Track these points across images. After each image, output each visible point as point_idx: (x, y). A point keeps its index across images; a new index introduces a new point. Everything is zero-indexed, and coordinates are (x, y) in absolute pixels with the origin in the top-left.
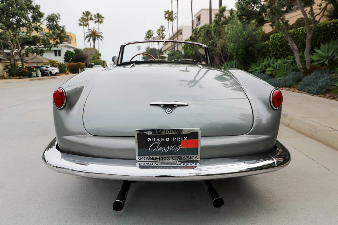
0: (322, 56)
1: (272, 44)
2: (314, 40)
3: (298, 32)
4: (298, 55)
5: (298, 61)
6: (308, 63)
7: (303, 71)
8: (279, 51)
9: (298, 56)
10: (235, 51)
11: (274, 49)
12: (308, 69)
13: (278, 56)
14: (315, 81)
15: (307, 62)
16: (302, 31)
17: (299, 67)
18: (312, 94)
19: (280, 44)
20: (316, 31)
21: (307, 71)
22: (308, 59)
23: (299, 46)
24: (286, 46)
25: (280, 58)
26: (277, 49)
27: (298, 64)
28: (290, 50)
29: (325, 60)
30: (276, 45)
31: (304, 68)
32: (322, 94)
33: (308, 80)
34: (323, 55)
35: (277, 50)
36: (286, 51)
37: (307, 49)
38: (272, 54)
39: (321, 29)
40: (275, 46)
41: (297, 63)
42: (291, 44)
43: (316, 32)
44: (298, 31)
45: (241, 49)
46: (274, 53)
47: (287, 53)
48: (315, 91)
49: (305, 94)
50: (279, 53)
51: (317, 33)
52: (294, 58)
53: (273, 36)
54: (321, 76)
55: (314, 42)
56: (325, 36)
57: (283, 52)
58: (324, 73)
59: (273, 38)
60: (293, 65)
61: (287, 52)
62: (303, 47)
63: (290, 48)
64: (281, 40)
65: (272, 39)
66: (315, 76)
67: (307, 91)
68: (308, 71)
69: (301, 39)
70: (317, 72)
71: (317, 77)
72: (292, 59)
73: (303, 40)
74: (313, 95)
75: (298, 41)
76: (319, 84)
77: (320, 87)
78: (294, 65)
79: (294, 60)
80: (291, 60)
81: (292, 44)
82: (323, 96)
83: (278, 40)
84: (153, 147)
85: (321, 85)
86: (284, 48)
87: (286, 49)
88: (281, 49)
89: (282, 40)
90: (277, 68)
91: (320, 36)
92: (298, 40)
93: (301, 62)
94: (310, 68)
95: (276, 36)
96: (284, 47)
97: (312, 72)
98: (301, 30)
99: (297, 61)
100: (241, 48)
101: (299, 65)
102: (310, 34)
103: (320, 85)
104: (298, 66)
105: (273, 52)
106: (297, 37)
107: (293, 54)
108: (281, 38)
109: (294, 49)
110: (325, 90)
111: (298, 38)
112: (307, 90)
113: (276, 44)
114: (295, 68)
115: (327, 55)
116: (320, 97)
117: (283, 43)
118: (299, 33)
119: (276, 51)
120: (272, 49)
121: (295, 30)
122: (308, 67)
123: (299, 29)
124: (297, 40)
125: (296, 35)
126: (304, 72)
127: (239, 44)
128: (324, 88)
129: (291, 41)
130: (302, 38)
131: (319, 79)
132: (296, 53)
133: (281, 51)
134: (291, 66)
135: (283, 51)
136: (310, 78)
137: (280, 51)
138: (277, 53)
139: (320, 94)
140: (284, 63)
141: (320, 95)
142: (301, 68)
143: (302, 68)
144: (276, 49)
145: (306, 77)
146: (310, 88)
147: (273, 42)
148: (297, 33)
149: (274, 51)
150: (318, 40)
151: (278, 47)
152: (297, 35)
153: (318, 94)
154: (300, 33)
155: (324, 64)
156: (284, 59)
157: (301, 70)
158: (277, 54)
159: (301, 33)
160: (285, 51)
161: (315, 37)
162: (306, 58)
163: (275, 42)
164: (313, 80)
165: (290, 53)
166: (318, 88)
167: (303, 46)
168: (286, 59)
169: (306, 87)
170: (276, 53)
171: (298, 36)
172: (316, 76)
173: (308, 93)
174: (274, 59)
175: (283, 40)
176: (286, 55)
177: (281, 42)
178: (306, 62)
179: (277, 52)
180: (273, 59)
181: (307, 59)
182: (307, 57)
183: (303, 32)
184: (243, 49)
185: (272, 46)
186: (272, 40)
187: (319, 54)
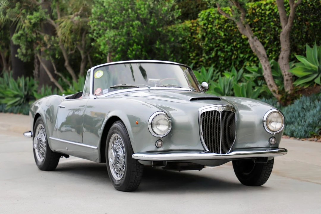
0: (310, 69)
1: (205, 34)
2: (297, 31)
3: (263, 10)
4: (266, 65)
5: (268, 76)
6: (287, 80)
7: (279, 97)
8: (222, 50)
9: (268, 68)
10: (119, 49)
11: (211, 45)
12: (289, 93)
13: (222, 62)
14: (302, 114)
15: (286, 78)
16: (270, 9)
17: (271, 89)
18: (298, 138)
19: (225, 35)
20: (299, 11)
21: (287, 96)
22: (287, 73)
23: (267, 42)
24: (238, 39)
25: (228, 68)
26: (219, 46)
27: (268, 84)
28: (248, 50)
29: (315, 75)
30: (215, 36)
31: (282, 92)
32: (314, 136)
33: (290, 114)
34: (310, 67)
35: (219, 48)
36: (239, 52)
37: (284, 54)
38: (207, 57)
39: (309, 6)
40: (213, 39)
41: (267, 81)
42: (253, 43)
43: (300, 14)
44: (263, 8)
45: (135, 46)
46: (211, 54)
47: (242, 56)
48: (301, 132)
49: (286, 138)
50: (222, 55)
51: (302, 15)
52: (260, 71)
53: (207, 14)
54: (310, 106)
55: (296, 35)
56: (317, 23)
57: (233, 54)
58: (316, 100)
59: (207, 19)
60: (257, 85)
61: (242, 53)
62: (275, 43)
63: (248, 44)
64: (226, 25)
65: (206, 21)
66: (301, 106)
67: (289, 134)
68: (288, 98)
69: (269, 27)
70: (303, 98)
71: (305, 107)
72: (255, 71)
73: (274, 28)
74: (299, 140)
75: (264, 31)
76: (308, 120)
77: (309, 125)
78: (260, 84)
79: (259, 75)
80: (254, 73)
81: (255, 43)
82: (316, 139)
83: (219, 24)
85: (311, 121)
86: (235, 44)
87: (238, 46)
88: (228, 46)
89: (228, 27)
90: (226, 92)
91: (307, 23)
92: (263, 28)
93: (274, 78)
94: (291, 90)
95: (214, 14)
96: (234, 42)
97: (296, 99)
98: (268, 7)
99: (266, 77)
100: (134, 42)
101: (270, 85)
102: (287, 22)
103: (309, 122)
104: (269, 87)
105: (208, 53)
106: (260, 21)
107: (256, 59)
108: (226, 21)
109: (259, 52)
110: (319, 130)
111: (265, 24)
112: (289, 131)
113: (214, 34)
114: (264, 92)
115: (317, 67)
116: (311, 141)
117: (232, 33)
118: (265, 13)
119: (215, 49)
120: (207, 45)
121: (256, 5)
122: (288, 89)
123: (264, 3)
124: (261, 27)
125: (258, 17)
126: (281, 99)
127: (128, 34)
128: (316, 127)
129: (253, 37)
130: (272, 23)
131: (309, 111)
132: (264, 62)
133: (227, 52)
134: (254, 88)
135: (232, 50)
136: (292, 110)
137: (226, 50)
138: (219, 56)
139: (311, 137)
140: (240, 81)
141: (312, 139)
142: (274, 92)
143: (277, 91)
144: (216, 47)
145: (286, 108)
146: (294, 128)
147: (207, 28)
148: (261, 13)
149: (211, 49)
150: (305, 30)
151: (220, 42)
152: (262, 16)
153: (308, 137)
154: (268, 13)
155: (314, 83)
156: (238, 71)
157: (274, 94)
158: (220, 59)
159: (270, 13)
160: (237, 51)
161: (299, 24)
162: (283, 72)
163: (211, 28)
164: (299, 113)
165: (249, 57)
166: (307, 127)
167: (274, 41)
168: (241, 71)
169: (288, 126)
170: (216, 54)
171: (263, 18)
172: (303, 105)
173: (291, 137)
174: (214, 71)
175: (231, 27)
176: (239, 59)
177: (226, 30)
178: (283, 78)
179: (219, 53)
180: (211, 69)
181: (285, 72)
182: (286, 70)
183: (273, 10)
184: (139, 47)
185: (206, 39)
186: (204, 24)
187: (303, 64)
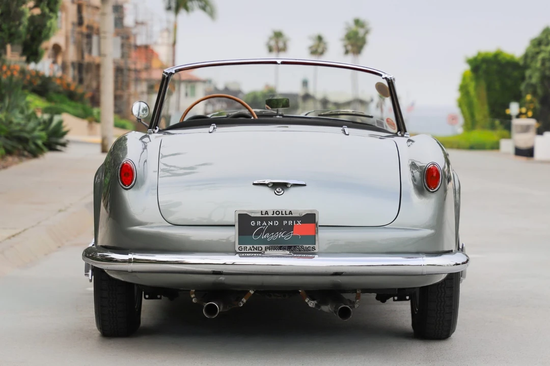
84: (257, 234)
